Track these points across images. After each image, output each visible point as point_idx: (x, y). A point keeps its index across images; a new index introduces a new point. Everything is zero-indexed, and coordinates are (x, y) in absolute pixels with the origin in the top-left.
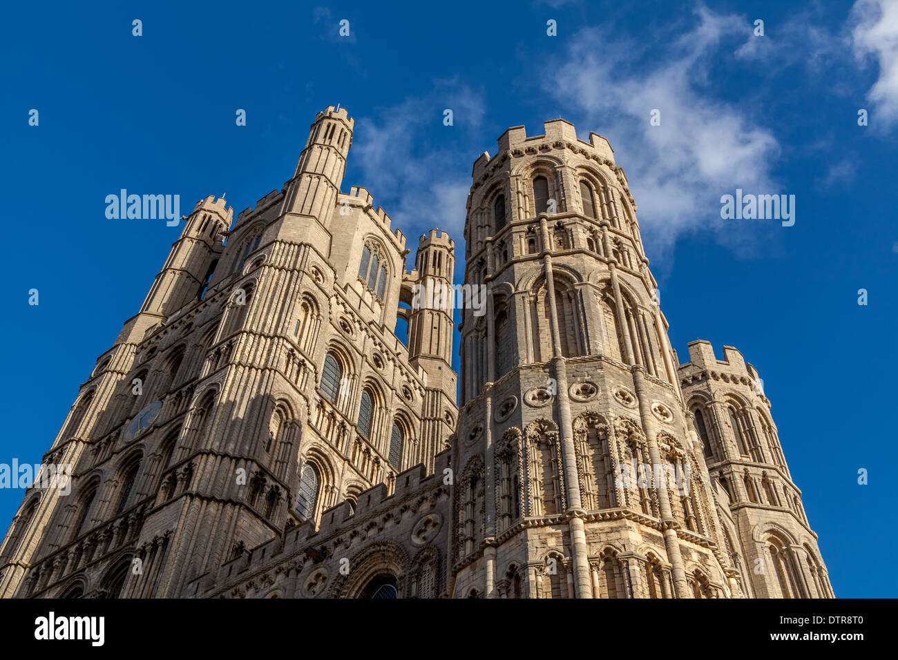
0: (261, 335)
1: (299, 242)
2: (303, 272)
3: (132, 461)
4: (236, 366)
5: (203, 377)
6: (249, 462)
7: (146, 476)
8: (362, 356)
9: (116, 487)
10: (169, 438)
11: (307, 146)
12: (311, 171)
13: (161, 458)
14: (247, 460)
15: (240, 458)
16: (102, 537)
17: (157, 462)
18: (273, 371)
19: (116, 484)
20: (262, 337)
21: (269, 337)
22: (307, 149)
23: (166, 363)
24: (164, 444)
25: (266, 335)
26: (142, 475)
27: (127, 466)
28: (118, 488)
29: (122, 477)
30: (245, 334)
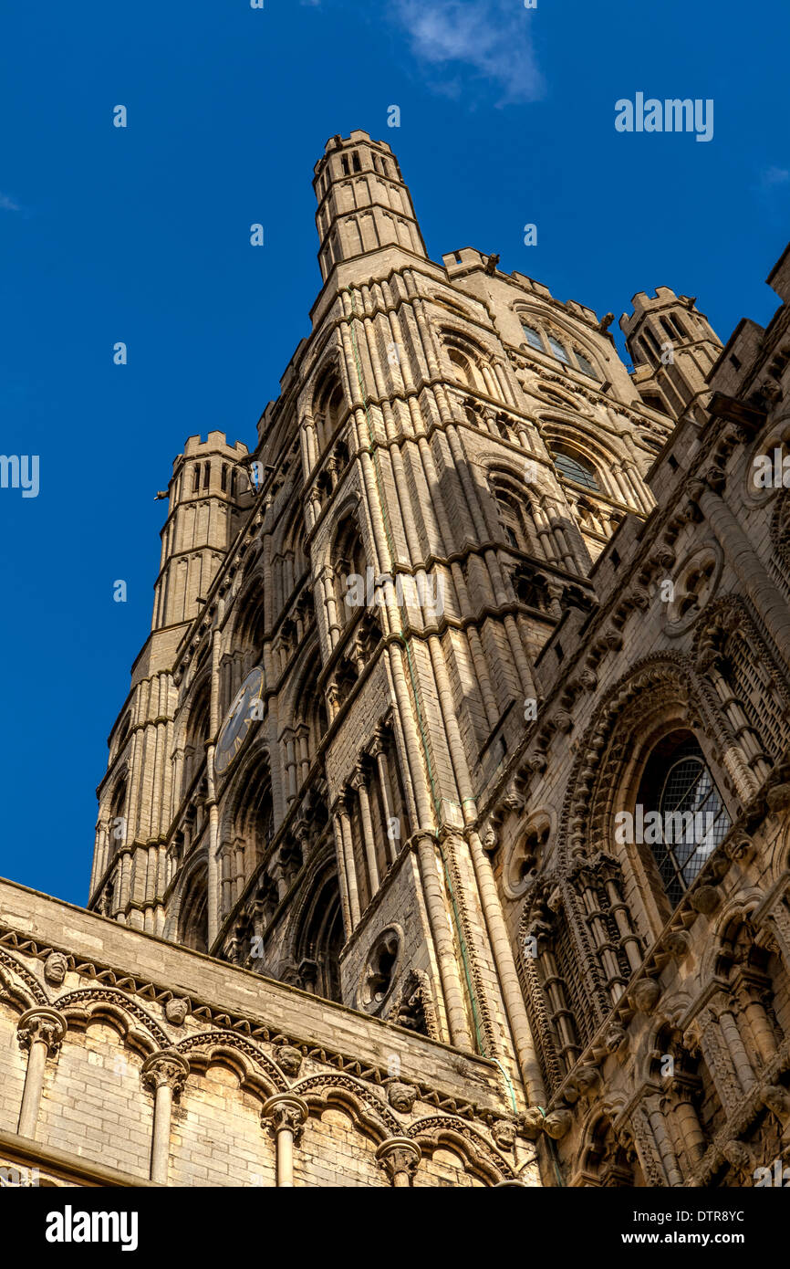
0: (392, 399)
1: (386, 274)
2: (421, 299)
3: (252, 792)
4: (371, 455)
5: (314, 522)
6: (490, 554)
7: (291, 769)
8: (621, 437)
9: (243, 850)
10: (306, 690)
11: (321, 196)
12: (348, 210)
13: (306, 731)
14: (481, 553)
15: (466, 556)
16: (256, 908)
17: (302, 740)
18: (451, 427)
19: (242, 845)
20: (398, 401)
21: (412, 394)
22: (323, 201)
23: (239, 637)
24: (301, 707)
25: (403, 393)
26: (283, 772)
27: (247, 806)
28: (248, 850)
29: (247, 828)
30: (360, 412)
